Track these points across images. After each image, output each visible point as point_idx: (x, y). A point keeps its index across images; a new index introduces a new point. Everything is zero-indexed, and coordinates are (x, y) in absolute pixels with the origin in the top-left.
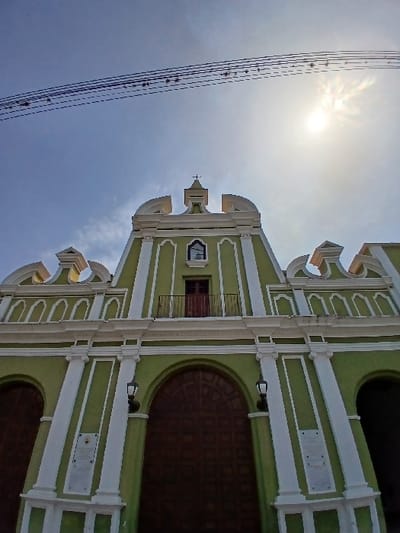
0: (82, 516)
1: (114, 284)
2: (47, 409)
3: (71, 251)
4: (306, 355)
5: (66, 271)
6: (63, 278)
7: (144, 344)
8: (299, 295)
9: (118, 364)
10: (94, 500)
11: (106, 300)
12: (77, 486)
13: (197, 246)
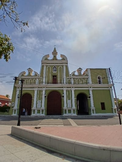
0: (40, 110)
1: (40, 76)
2: (33, 97)
3: (30, 69)
4: (71, 90)
5: (29, 73)
6: (29, 75)
7: (46, 88)
8: (72, 79)
9: (42, 91)
10: (42, 108)
11: (38, 79)
12: (39, 106)
13: (55, 68)
